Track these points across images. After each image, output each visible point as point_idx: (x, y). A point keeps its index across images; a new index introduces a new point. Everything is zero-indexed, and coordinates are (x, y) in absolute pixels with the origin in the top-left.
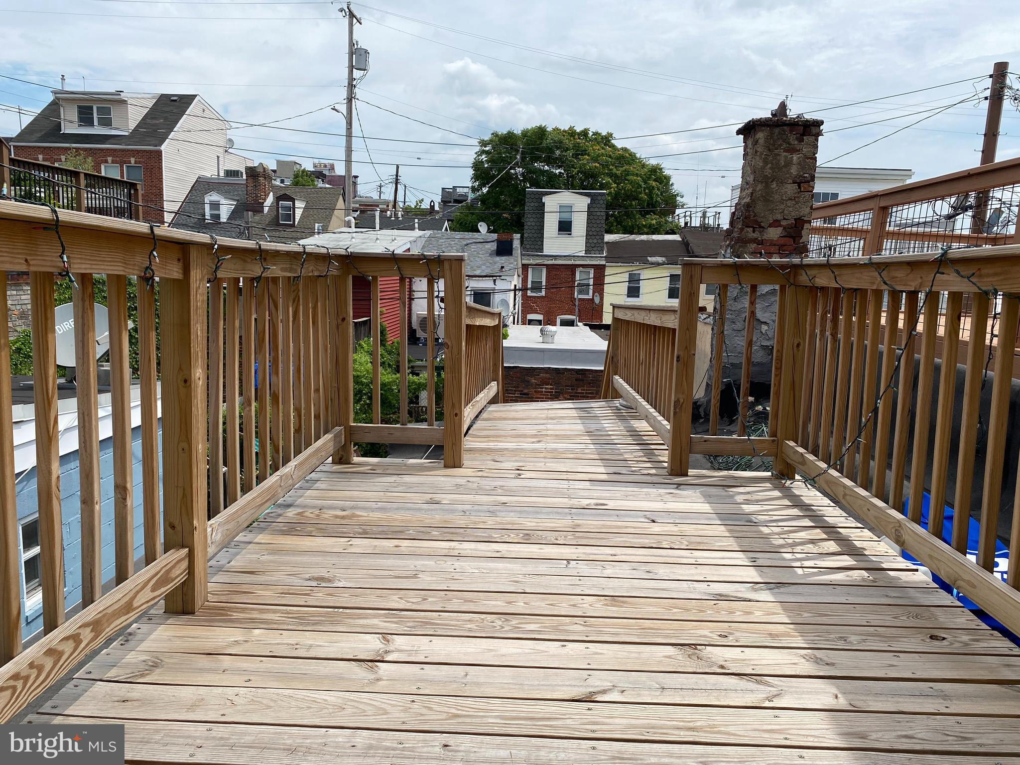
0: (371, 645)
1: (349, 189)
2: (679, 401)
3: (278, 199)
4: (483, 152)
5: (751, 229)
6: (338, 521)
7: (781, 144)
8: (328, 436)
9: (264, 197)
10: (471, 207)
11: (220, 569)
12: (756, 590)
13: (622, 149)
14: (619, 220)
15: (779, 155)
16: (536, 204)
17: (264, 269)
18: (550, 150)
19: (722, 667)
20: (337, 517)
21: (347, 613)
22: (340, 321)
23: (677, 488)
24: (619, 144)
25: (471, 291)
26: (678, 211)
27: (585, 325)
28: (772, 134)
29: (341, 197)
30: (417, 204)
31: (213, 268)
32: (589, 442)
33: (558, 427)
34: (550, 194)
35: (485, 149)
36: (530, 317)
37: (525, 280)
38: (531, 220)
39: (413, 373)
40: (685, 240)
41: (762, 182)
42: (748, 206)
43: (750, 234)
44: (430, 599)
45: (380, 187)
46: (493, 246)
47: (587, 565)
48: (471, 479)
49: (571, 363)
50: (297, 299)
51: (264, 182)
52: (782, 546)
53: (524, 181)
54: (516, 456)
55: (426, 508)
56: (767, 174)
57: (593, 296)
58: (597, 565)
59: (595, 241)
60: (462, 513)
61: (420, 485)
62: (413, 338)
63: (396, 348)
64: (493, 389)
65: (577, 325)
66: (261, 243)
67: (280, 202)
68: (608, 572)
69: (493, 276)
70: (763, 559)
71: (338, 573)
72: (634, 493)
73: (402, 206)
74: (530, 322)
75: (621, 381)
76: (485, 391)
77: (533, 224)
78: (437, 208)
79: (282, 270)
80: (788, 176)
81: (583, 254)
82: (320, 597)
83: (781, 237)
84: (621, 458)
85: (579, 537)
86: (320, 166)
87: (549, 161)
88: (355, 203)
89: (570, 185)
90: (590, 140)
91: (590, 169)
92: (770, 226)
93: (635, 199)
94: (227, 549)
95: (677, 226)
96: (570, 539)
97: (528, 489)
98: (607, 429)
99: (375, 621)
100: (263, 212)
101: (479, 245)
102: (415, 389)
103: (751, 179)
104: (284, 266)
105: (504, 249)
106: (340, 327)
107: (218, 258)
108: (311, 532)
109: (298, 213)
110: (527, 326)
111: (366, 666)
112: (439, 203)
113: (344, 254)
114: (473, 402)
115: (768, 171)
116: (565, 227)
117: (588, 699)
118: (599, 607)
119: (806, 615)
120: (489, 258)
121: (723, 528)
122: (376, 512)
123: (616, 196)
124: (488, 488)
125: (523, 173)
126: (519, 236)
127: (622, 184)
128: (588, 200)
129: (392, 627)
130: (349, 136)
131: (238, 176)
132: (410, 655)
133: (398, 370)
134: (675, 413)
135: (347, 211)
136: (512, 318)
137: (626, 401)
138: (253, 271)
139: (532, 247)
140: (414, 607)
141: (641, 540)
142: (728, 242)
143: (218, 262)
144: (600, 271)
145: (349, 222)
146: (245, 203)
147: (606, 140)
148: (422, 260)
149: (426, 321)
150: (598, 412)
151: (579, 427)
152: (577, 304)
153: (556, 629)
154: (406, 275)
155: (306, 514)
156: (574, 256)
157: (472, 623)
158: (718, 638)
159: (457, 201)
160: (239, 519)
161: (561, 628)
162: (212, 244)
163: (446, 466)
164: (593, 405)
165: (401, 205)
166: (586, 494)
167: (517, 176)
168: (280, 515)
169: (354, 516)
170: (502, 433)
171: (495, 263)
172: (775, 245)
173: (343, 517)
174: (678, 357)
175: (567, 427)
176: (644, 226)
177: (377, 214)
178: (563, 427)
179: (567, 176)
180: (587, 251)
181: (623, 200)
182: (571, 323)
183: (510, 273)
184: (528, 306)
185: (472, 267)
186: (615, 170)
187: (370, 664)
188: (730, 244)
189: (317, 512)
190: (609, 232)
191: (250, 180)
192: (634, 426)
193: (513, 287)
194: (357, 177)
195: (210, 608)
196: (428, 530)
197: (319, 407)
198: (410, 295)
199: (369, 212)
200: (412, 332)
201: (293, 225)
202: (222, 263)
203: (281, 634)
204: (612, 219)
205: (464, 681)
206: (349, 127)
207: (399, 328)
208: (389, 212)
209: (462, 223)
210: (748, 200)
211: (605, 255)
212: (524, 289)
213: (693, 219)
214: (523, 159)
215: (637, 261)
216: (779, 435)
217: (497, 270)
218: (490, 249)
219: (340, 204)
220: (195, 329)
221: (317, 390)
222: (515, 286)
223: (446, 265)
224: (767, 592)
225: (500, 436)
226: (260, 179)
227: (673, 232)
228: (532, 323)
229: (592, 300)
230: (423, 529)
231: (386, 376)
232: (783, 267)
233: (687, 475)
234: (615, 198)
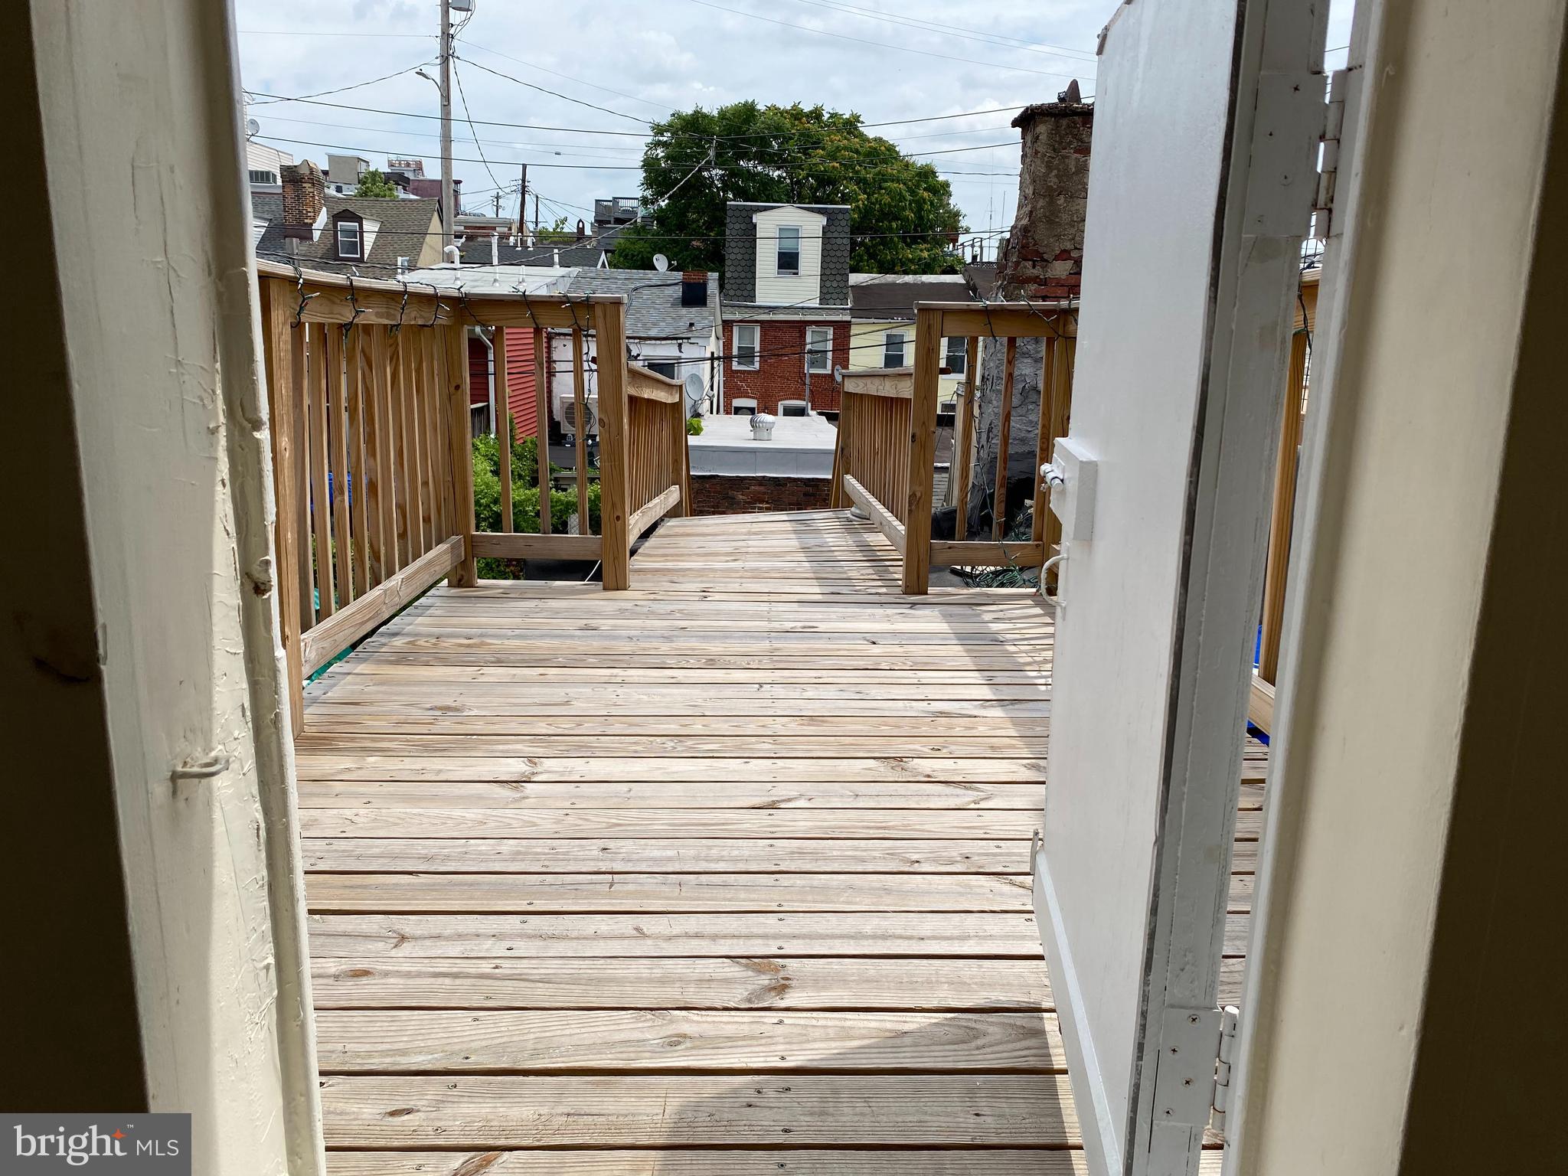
0: (516, 767)
1: (448, 202)
2: (915, 495)
3: (336, 218)
4: (658, 144)
5: (1030, 263)
6: (463, 650)
7: (1070, 141)
8: (442, 547)
9: (312, 214)
10: (641, 230)
11: (314, 701)
12: (985, 707)
13: (875, 139)
14: (871, 251)
15: (1068, 157)
16: (743, 226)
17: (357, 312)
18: (764, 142)
19: (929, 776)
20: (461, 645)
21: (479, 739)
22: (452, 389)
23: (911, 608)
24: (870, 133)
25: (644, 360)
26: (962, 239)
27: (820, 414)
28: (1057, 127)
29: (436, 214)
30: (557, 225)
31: (295, 310)
32: (804, 559)
33: (764, 543)
34: (765, 210)
35: (661, 138)
36: (737, 402)
37: (728, 345)
38: (736, 250)
39: (557, 488)
40: (972, 283)
41: (1045, 196)
42: (1025, 230)
43: (1029, 270)
44: (586, 725)
45: (498, 197)
46: (678, 291)
47: (783, 688)
48: (639, 603)
49: (797, 469)
50: (395, 356)
51: (311, 190)
52: (1029, 664)
53: (725, 189)
54: (702, 576)
55: (580, 634)
56: (1052, 184)
57: (833, 371)
58: (796, 688)
59: (835, 284)
60: (629, 640)
61: (570, 610)
62: (557, 437)
63: (529, 451)
64: (673, 495)
65: (808, 415)
66: (352, 278)
67: (339, 223)
68: (809, 694)
69: (676, 339)
70: (1001, 677)
71: (469, 701)
72: (854, 614)
73: (532, 230)
74: (738, 411)
75: (853, 481)
76: (662, 496)
77: (739, 257)
78: (588, 232)
79: (378, 315)
80: (1080, 187)
81: (816, 303)
82: (446, 725)
83: (1070, 274)
84: (845, 576)
85: (776, 661)
86: (400, 164)
87: (763, 158)
88: (458, 223)
89: (794, 195)
90: (826, 125)
91: (825, 171)
92: (1057, 258)
93: (896, 218)
94: (320, 681)
95: (960, 261)
96: (766, 662)
97: (716, 612)
98: (831, 544)
99: (519, 747)
100: (311, 239)
101: (654, 290)
102: (560, 511)
103: (1029, 191)
104: (380, 310)
105: (694, 296)
106: (453, 397)
107: (303, 297)
108: (428, 662)
109: (369, 240)
110: (733, 416)
111: (510, 787)
112: (592, 223)
113: (457, 295)
114: (643, 508)
115: (1053, 181)
116: (788, 262)
117: (772, 806)
118: (794, 727)
119: (1038, 729)
120: (671, 310)
121: (960, 648)
122: (514, 639)
123: (866, 213)
124: (662, 612)
125: (723, 176)
126: (716, 275)
127: (876, 196)
128: (822, 220)
129: (540, 752)
130: (446, 118)
131: (268, 180)
132: (562, 775)
133: (534, 482)
134: (910, 511)
135: (447, 237)
136: (708, 403)
137: (860, 509)
138: (342, 316)
139: (739, 293)
140: (566, 732)
141: (852, 663)
142: (1000, 282)
143: (303, 302)
144: (842, 331)
145: (451, 253)
146: (283, 225)
147: (851, 125)
148: (564, 303)
149: (573, 409)
150: (820, 525)
151: (794, 543)
152: (807, 381)
153: (739, 748)
154: (544, 324)
155: (418, 643)
156: (803, 308)
157: (641, 745)
158: (930, 751)
159: (619, 221)
160: (336, 637)
161: (743, 747)
162: (296, 278)
163: (605, 589)
164: (815, 516)
165: (531, 227)
166: (792, 616)
167: (713, 181)
168: (384, 645)
169: (483, 644)
170: (686, 551)
171: (680, 317)
172: (1063, 286)
173: (468, 646)
174: (913, 436)
175: (775, 543)
176: (911, 261)
177: (495, 241)
178: (770, 543)
179: (792, 181)
180: (822, 300)
181: (877, 221)
182: (801, 412)
183: (705, 332)
184: (733, 385)
185: (644, 324)
186: (863, 172)
187: (514, 784)
188: (1002, 284)
189: (434, 641)
190: (855, 270)
191: (289, 188)
192: (868, 539)
193: (709, 355)
194: (459, 182)
195: (308, 738)
196: (584, 657)
197: (430, 509)
198: (549, 368)
199: (480, 239)
200: (554, 426)
201: (361, 260)
202: (307, 303)
203: (402, 761)
204: (860, 250)
205: (628, 796)
206: (446, 103)
207: (535, 419)
208: (512, 239)
209: (627, 255)
210: (1025, 222)
211: (849, 306)
212: (727, 358)
213: (985, 250)
214: (718, 155)
215: (898, 315)
216: (1044, 539)
217: (683, 329)
218: (671, 296)
219: (435, 225)
220: (279, 385)
221: (425, 483)
222: (713, 353)
223: (599, 311)
224: (999, 708)
225: (682, 555)
226: (304, 185)
227: (952, 271)
228: (740, 412)
229: (832, 376)
230: (577, 657)
231: (518, 493)
232: (1048, 312)
233: (927, 594)
234: (865, 216)
